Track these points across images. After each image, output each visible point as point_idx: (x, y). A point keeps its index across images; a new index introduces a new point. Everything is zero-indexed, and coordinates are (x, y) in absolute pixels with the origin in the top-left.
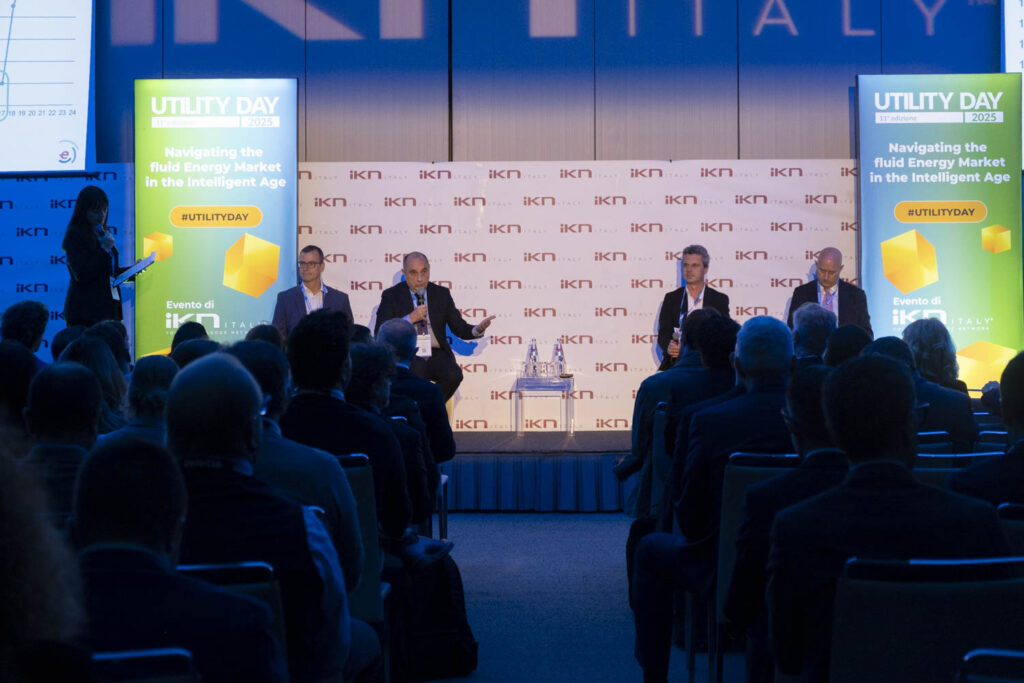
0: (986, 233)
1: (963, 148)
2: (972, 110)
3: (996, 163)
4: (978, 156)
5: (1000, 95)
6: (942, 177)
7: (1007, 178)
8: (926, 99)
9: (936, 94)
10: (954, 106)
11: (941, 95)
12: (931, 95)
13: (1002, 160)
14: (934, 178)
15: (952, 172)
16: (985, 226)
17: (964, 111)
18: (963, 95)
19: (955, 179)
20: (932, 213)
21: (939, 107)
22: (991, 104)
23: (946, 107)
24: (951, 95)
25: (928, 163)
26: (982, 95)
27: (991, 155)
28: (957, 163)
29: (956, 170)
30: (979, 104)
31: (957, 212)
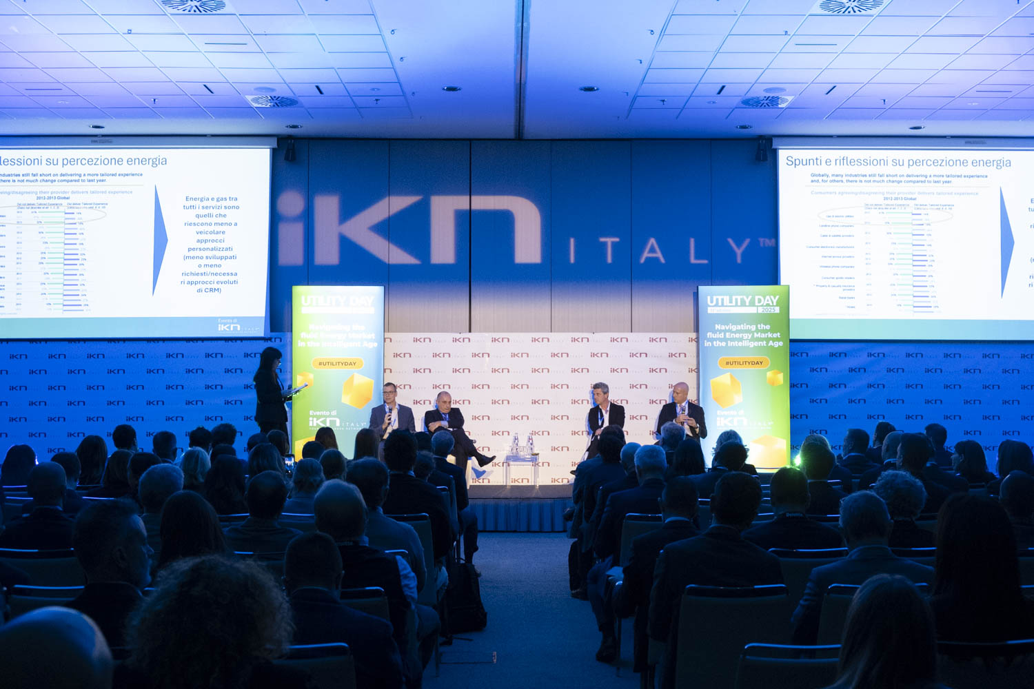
0: (769, 374)
1: (757, 327)
2: (762, 306)
3: (775, 335)
4: (765, 331)
5: (777, 297)
6: (745, 343)
7: (781, 344)
8: (736, 300)
9: (742, 297)
10: (752, 304)
11: (745, 297)
12: (739, 298)
13: (779, 334)
14: (740, 344)
15: (750, 340)
16: (769, 371)
17: (758, 306)
18: (757, 297)
19: (752, 344)
20: (739, 363)
21: (743, 304)
22: (773, 303)
23: (747, 304)
24: (750, 297)
25: (737, 336)
26: (768, 297)
27: (772, 331)
28: (753, 334)
29: (753, 339)
30: (766, 302)
31: (753, 363)
